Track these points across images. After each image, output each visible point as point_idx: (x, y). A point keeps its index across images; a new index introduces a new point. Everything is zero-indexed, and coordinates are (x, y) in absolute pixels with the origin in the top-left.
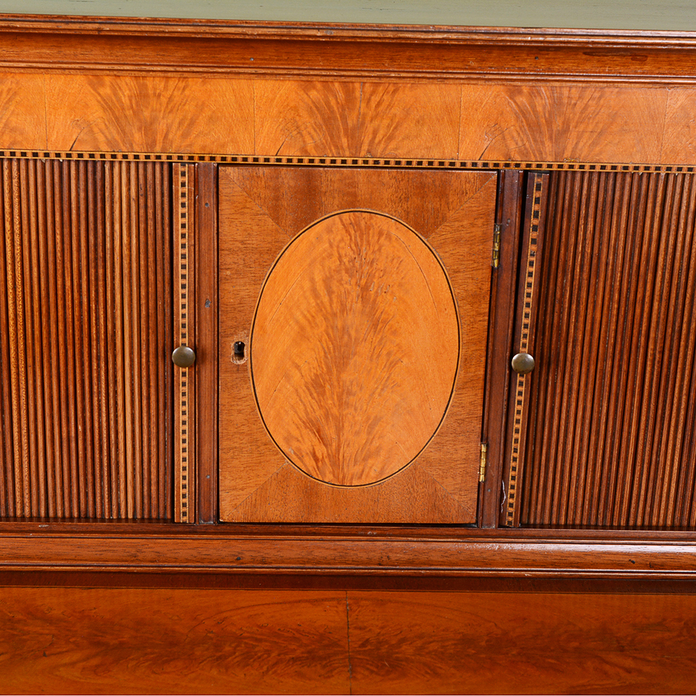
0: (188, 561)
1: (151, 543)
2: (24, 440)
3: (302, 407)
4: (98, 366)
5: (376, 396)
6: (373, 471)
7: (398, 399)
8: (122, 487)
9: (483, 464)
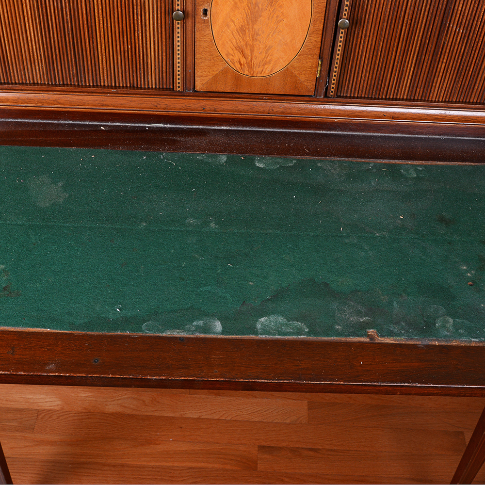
0: (180, 109)
1: (163, 100)
2: (104, 51)
3: (234, 40)
4: (137, 18)
5: (270, 36)
6: (267, 71)
7: (281, 38)
8: (150, 74)
9: (319, 70)
